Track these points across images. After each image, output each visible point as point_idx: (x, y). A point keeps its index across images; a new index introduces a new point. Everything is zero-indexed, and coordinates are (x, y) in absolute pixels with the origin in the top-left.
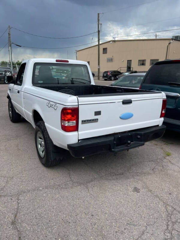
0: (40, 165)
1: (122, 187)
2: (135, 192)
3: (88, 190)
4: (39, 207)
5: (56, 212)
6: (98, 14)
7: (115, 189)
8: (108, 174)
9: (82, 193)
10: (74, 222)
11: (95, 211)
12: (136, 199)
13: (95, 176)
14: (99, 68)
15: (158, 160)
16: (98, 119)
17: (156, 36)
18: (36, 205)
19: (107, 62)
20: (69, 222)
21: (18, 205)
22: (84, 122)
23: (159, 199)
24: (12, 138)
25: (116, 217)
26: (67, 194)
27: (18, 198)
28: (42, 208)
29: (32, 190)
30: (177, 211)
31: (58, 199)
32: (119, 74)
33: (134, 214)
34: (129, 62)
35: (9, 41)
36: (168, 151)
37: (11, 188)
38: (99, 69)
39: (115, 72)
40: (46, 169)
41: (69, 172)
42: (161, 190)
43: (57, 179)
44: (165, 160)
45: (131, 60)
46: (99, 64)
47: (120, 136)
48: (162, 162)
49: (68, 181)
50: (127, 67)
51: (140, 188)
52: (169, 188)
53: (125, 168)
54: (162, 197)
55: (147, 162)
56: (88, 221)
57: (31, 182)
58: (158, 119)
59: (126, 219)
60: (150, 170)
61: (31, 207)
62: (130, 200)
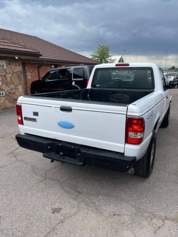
1: (55, 199)
16: (36, 119)
22: (25, 119)
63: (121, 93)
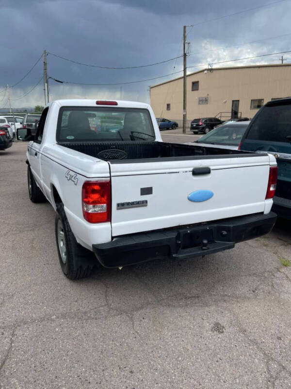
0: (61, 275)
1: (193, 322)
2: (215, 332)
3: (133, 324)
4: (44, 350)
5: (70, 361)
6: (185, 27)
7: (180, 324)
8: (172, 296)
9: (121, 328)
10: (97, 383)
11: (138, 363)
12: (215, 346)
13: (150, 300)
14: (185, 113)
15: (266, 275)
16: (146, 202)
17: (282, 60)
18: (40, 347)
19: (199, 104)
20: (88, 381)
21: (11, 344)
22: (121, 206)
23: (258, 348)
24: (27, 229)
25: (174, 377)
26: (95, 329)
27: (13, 332)
28: (48, 353)
29: (40, 319)
30: (287, 371)
31: (79, 338)
32: (219, 124)
33: (207, 375)
34: (235, 103)
35: (46, 74)
36: (286, 257)
37: (6, 314)
38: (185, 116)
39: (210, 120)
40: (69, 283)
41: (107, 290)
42: (262, 331)
43: (85, 301)
44: (278, 275)
45: (239, 101)
46: (184, 108)
47: (189, 232)
48: (273, 277)
49: (102, 306)
50: (232, 112)
51: (224, 324)
52: (279, 326)
53: (204, 286)
54: (263, 344)
55: (246, 276)
56: (122, 382)
57: (41, 304)
58: (263, 201)
59: (190, 382)
60: (249, 292)
61: (31, 349)
62: (203, 347)
63: (114, 148)
